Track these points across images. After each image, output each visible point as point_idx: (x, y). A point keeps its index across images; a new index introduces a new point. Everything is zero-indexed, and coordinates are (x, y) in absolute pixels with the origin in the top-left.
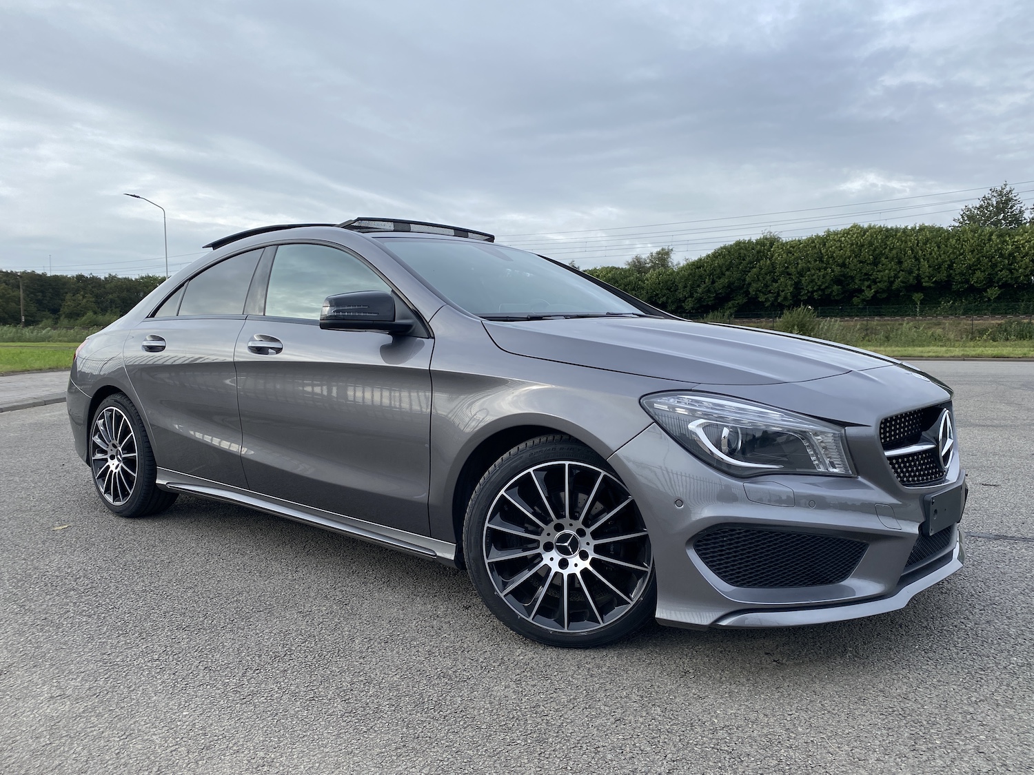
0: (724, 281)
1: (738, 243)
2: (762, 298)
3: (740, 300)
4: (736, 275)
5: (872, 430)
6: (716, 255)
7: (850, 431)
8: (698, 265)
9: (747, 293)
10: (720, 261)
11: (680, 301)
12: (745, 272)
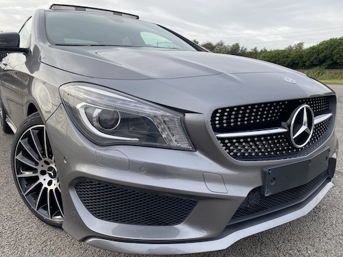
0: (323, 54)
1: (331, 40)
2: (338, 61)
3: (329, 62)
4: (328, 52)
5: (206, 117)
6: (321, 44)
7: (188, 116)
8: (313, 48)
9: (333, 59)
10: (322, 47)
11: (304, 62)
12: (332, 51)
